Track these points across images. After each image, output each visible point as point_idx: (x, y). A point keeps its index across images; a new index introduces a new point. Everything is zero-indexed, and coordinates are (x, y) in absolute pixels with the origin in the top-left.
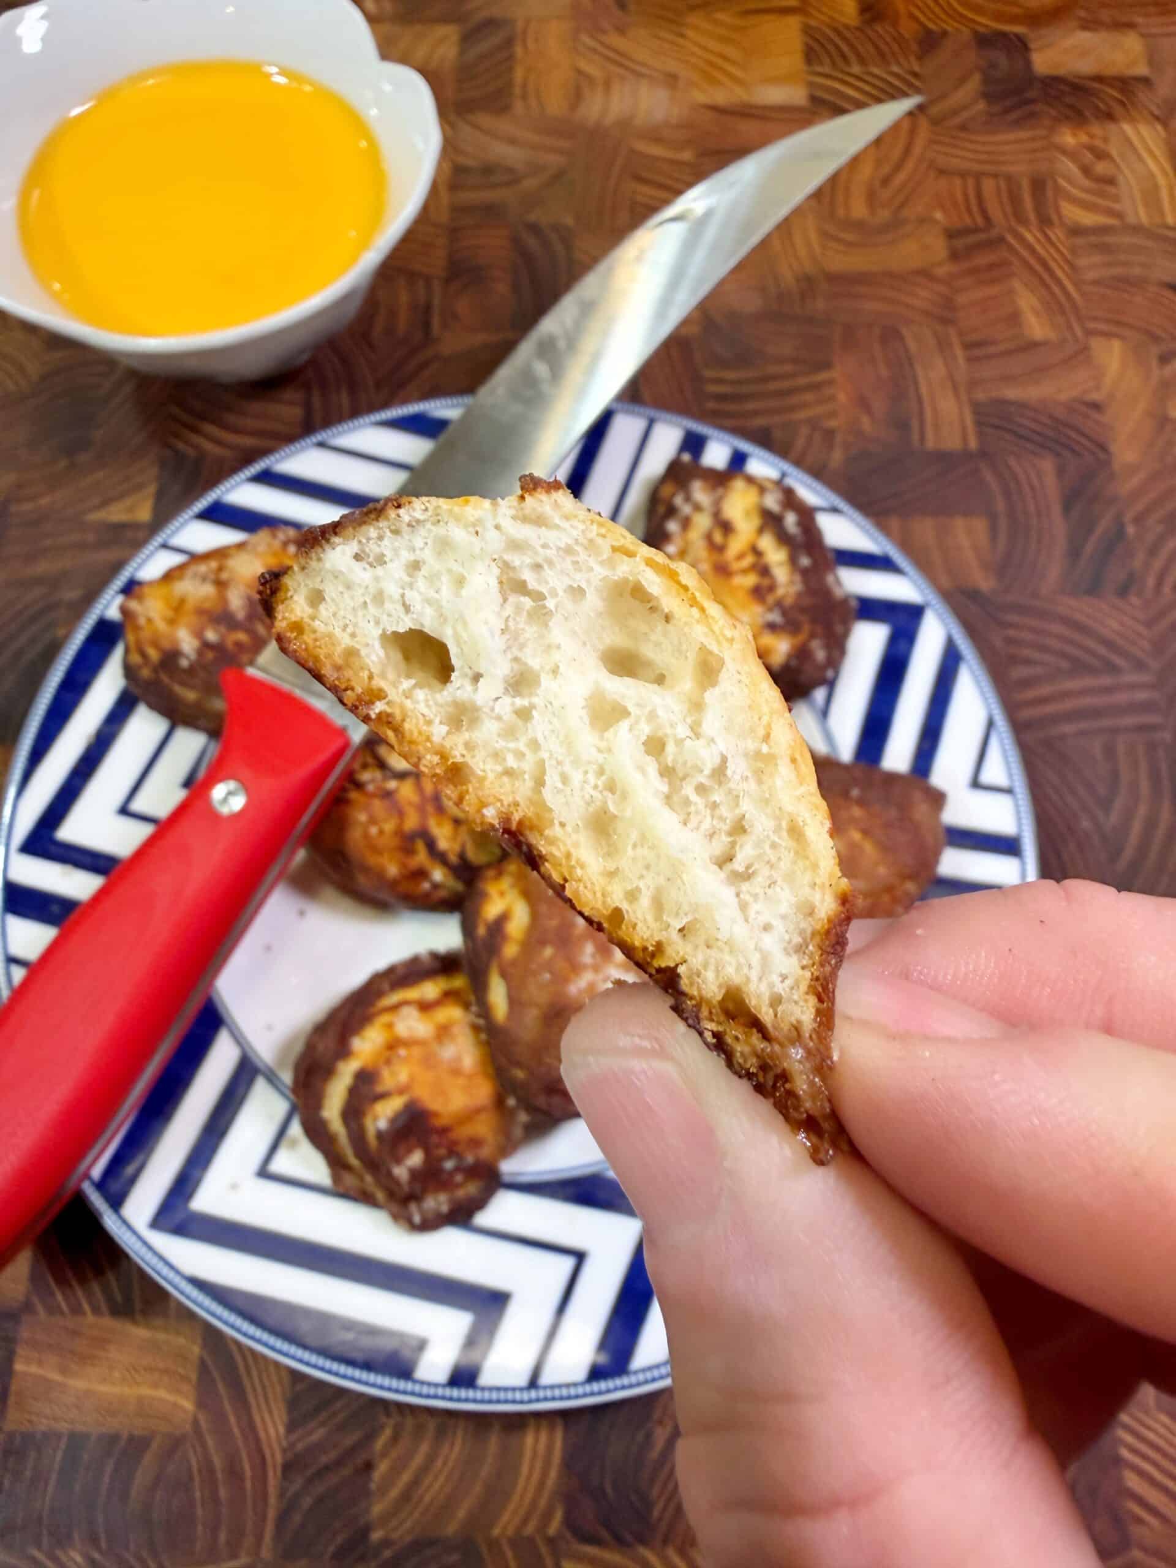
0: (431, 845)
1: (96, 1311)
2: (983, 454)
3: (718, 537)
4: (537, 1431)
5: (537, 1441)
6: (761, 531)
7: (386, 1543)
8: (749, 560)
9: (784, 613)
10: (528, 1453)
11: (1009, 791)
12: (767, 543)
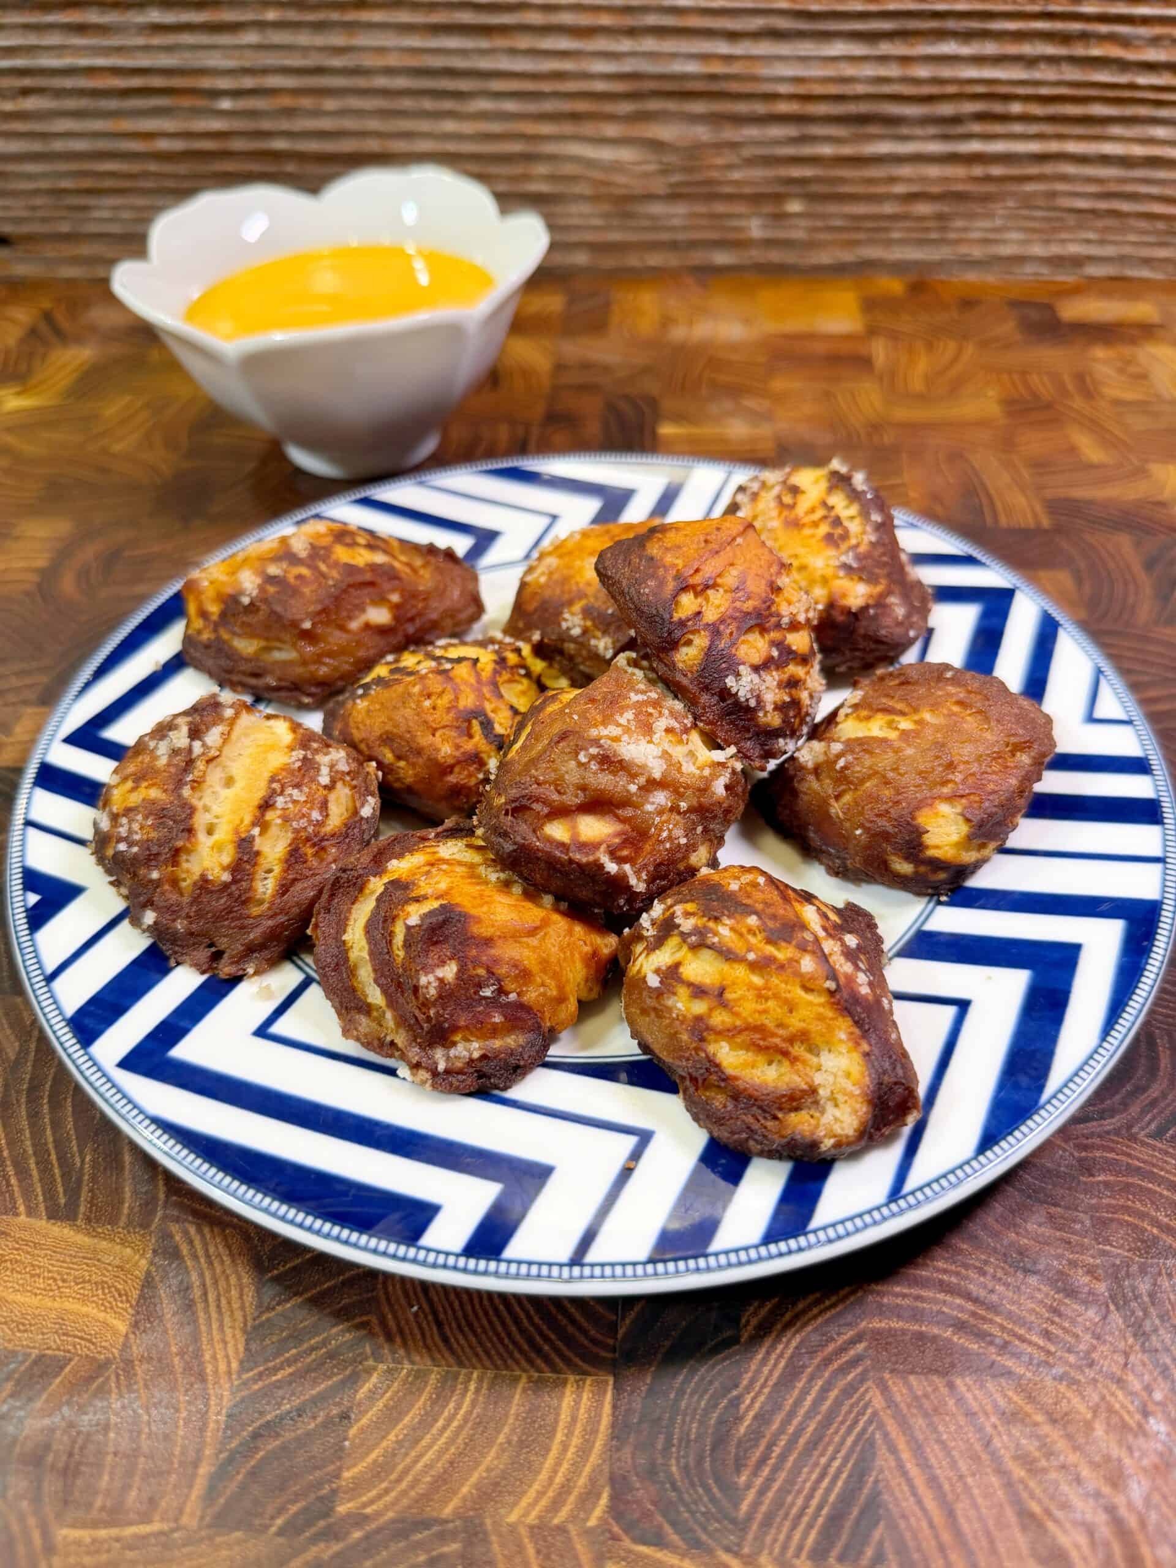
0: (487, 725)
1: (31, 1212)
2: (1058, 529)
3: (787, 499)
4: (579, 1388)
5: (577, 1403)
6: (831, 489)
7: (359, 1520)
8: (820, 513)
9: (859, 558)
10: (564, 1416)
11: (1129, 723)
12: (838, 501)
